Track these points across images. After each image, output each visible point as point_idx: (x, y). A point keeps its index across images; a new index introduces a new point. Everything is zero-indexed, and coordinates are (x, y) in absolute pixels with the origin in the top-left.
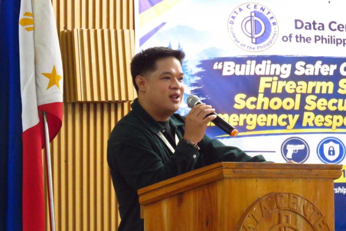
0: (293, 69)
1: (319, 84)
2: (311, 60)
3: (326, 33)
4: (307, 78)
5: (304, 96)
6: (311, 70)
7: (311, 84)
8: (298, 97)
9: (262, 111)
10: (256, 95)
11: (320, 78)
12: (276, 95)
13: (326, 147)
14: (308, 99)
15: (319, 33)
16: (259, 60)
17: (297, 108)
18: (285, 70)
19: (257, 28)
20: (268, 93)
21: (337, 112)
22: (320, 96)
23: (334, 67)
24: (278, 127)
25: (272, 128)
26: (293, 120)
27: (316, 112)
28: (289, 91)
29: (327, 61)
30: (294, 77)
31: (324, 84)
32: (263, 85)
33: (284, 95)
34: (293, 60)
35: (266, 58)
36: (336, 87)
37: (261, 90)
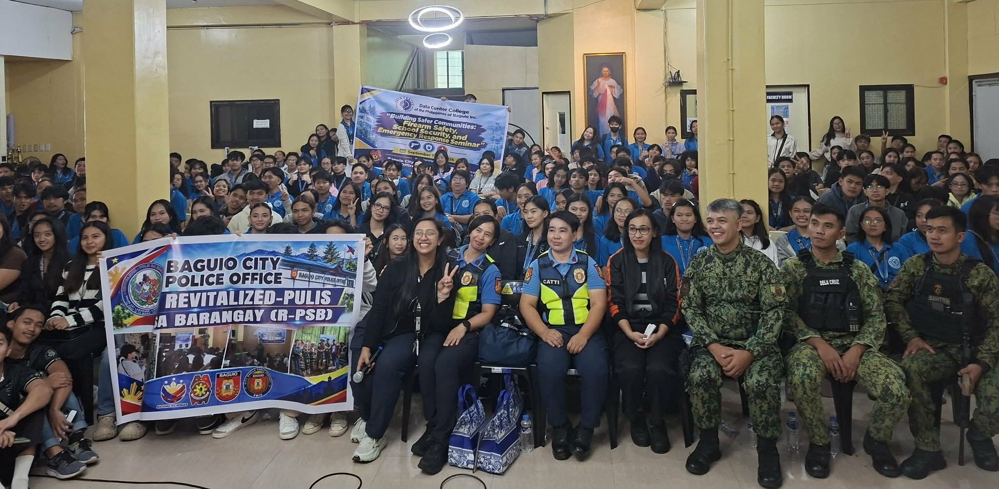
0: (417, 120)
1: (426, 126)
2: (423, 118)
3: (430, 110)
4: (420, 123)
5: (420, 129)
6: (423, 121)
7: (423, 125)
8: (418, 129)
9: (404, 131)
10: (402, 126)
11: (426, 124)
12: (409, 127)
13: (427, 146)
14: (421, 130)
15: (427, 109)
16: (405, 115)
17: (417, 132)
18: (415, 120)
19: (406, 104)
20: (406, 126)
21: (433, 135)
22: (426, 130)
23: (432, 121)
24: (409, 137)
25: (407, 137)
26: (415, 136)
27: (424, 134)
28: (414, 126)
29: (429, 119)
30: (417, 122)
31: (428, 126)
32: (405, 123)
33: (412, 127)
34: (417, 117)
35: (408, 115)
36: (432, 127)
37: (404, 124)
